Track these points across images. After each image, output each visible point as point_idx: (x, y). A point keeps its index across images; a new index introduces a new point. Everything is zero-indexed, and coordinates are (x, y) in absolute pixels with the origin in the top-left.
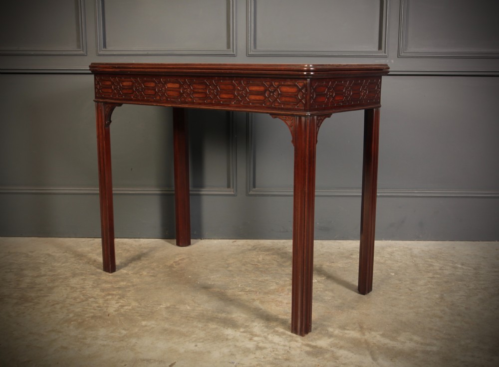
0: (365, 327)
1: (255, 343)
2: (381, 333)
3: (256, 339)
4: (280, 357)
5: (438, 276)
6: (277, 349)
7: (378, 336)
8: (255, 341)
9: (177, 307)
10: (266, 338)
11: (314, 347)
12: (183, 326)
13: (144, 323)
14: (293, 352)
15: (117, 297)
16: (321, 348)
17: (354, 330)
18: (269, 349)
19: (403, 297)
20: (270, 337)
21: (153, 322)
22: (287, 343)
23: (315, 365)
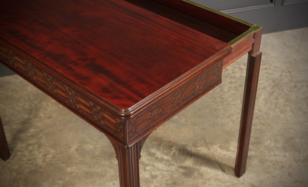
0: (208, 141)
1: (149, 172)
2: (219, 145)
3: (148, 168)
4: (169, 182)
5: (234, 80)
6: (164, 175)
7: (218, 149)
8: (148, 171)
9: (83, 147)
10: (153, 166)
11: (185, 168)
12: (96, 166)
13: (69, 170)
14: (175, 176)
15: (36, 146)
16: (190, 168)
17: (202, 146)
18: (160, 177)
19: (220, 107)
20: (155, 164)
21: (75, 167)
22: (168, 169)
23: (192, 184)
